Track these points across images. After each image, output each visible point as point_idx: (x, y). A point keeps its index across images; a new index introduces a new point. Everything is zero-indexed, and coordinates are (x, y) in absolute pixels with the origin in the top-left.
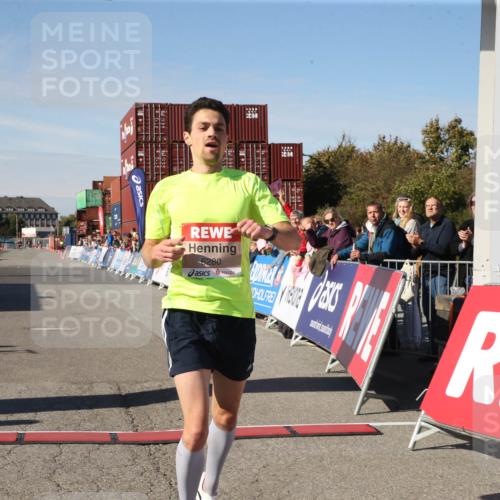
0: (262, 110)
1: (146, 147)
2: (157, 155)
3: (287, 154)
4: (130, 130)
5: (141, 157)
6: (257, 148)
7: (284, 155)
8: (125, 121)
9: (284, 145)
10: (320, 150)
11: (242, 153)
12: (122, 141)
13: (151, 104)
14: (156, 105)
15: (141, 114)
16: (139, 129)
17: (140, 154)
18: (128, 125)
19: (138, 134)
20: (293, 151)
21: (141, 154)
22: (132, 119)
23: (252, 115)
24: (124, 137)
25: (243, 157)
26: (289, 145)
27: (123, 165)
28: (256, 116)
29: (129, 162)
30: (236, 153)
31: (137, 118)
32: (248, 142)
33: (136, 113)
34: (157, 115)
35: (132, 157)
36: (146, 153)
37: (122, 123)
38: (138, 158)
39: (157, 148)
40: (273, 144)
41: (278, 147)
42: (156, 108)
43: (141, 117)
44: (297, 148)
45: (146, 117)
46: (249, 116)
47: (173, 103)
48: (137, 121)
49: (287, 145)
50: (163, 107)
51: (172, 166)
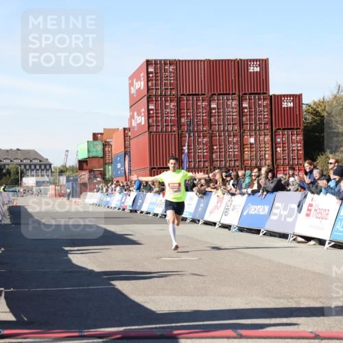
0: (264, 64)
1: (156, 101)
2: (166, 107)
3: (288, 104)
4: (141, 84)
5: (152, 110)
6: (259, 99)
7: (284, 105)
8: (134, 76)
9: (284, 96)
10: (316, 100)
11: (245, 105)
12: (131, 96)
13: (160, 61)
14: (165, 61)
15: (151, 69)
16: (150, 84)
17: (150, 107)
18: (138, 79)
19: (148, 89)
20: (293, 101)
21: (152, 107)
22: (142, 75)
23: (254, 69)
24: (133, 91)
25: (246, 108)
26: (290, 96)
27: (132, 117)
28: (258, 69)
29: (139, 114)
30: (240, 104)
31: (148, 73)
32: (250, 94)
33: (147, 69)
34: (166, 71)
35: (143, 110)
36: (156, 105)
37: (131, 78)
38: (149, 110)
39: (166, 101)
40: (275, 96)
41: (280, 98)
42: (165, 64)
43: (152, 73)
44: (297, 98)
45: (156, 73)
46: (251, 69)
47: (181, 59)
48: (148, 77)
49: (287, 96)
50: (171, 63)
51: (181, 117)
